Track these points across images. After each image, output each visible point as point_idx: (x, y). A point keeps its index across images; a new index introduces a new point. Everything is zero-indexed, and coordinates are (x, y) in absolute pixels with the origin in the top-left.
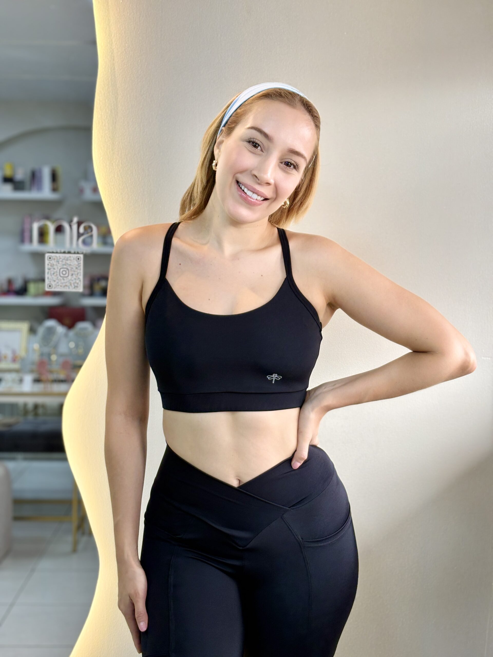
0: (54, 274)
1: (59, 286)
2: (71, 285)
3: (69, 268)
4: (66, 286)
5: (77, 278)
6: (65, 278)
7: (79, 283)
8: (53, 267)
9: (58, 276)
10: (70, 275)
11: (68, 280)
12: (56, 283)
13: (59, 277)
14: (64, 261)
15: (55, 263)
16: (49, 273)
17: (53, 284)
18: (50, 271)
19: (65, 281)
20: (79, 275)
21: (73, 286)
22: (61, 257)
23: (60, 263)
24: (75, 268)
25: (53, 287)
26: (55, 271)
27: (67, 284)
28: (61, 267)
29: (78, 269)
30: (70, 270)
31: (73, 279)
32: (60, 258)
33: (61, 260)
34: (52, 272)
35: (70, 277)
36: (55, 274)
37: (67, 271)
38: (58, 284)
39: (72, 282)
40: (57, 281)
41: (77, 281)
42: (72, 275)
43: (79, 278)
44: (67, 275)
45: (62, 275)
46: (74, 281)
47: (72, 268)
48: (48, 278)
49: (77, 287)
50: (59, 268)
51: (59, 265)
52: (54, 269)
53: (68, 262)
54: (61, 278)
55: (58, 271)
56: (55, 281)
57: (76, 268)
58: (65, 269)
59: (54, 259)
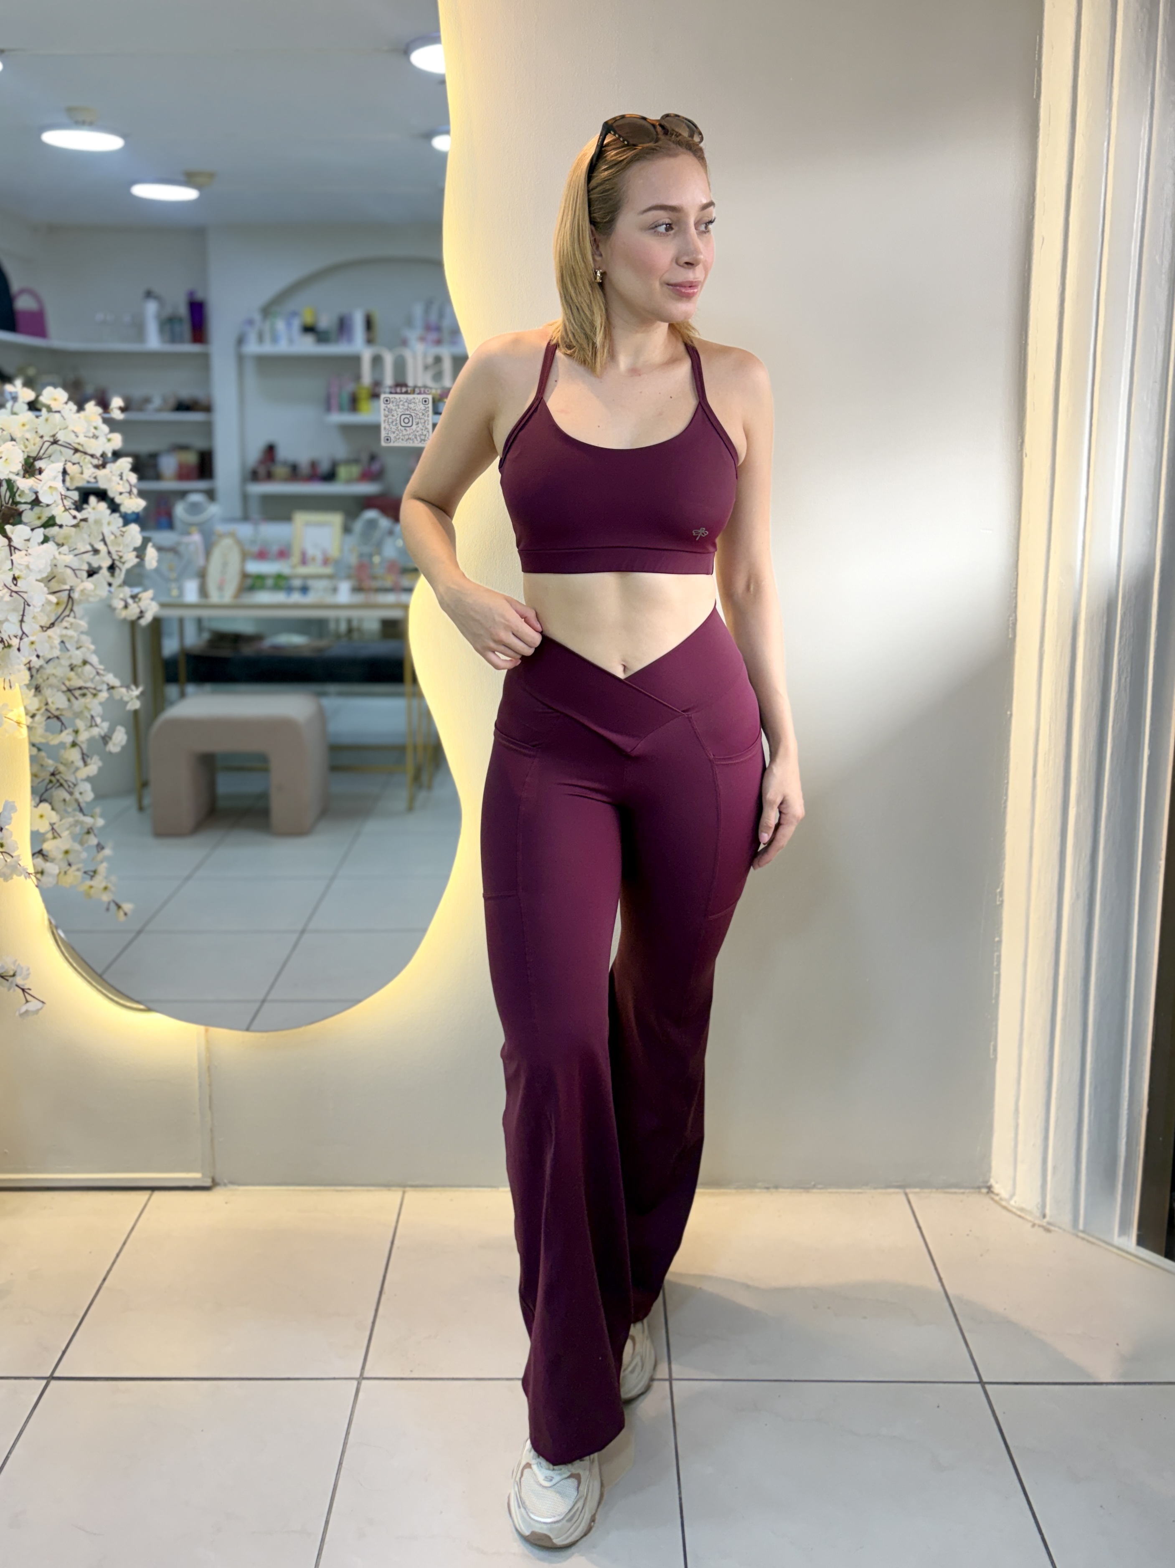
0: (392, 422)
1: (400, 440)
2: (416, 438)
3: (413, 414)
4: (409, 439)
5: (424, 428)
6: (408, 428)
7: (427, 436)
8: (391, 412)
9: (399, 425)
10: (414, 423)
11: (412, 431)
12: (395, 435)
13: (400, 427)
14: (406, 404)
15: (394, 408)
16: (386, 421)
17: (392, 436)
18: (387, 418)
19: (408, 432)
20: (426, 423)
21: (419, 440)
22: (402, 399)
23: (401, 407)
24: (421, 414)
25: (392, 441)
26: (394, 418)
27: (410, 436)
28: (402, 413)
29: (425, 416)
30: (414, 417)
31: (418, 429)
32: (401, 401)
33: (401, 403)
34: (390, 420)
35: (414, 427)
36: (394, 423)
37: (411, 419)
38: (398, 437)
39: (417, 434)
40: (397, 432)
41: (425, 433)
42: (418, 424)
43: (426, 428)
44: (410, 424)
45: (403, 424)
46: (420, 433)
47: (417, 414)
48: (385, 428)
49: (424, 440)
50: (400, 414)
51: (399, 410)
52: (393, 416)
53: (412, 406)
54: (403, 428)
55: (398, 419)
56: (394, 433)
57: (423, 414)
58: (408, 416)
59: (393, 402)
